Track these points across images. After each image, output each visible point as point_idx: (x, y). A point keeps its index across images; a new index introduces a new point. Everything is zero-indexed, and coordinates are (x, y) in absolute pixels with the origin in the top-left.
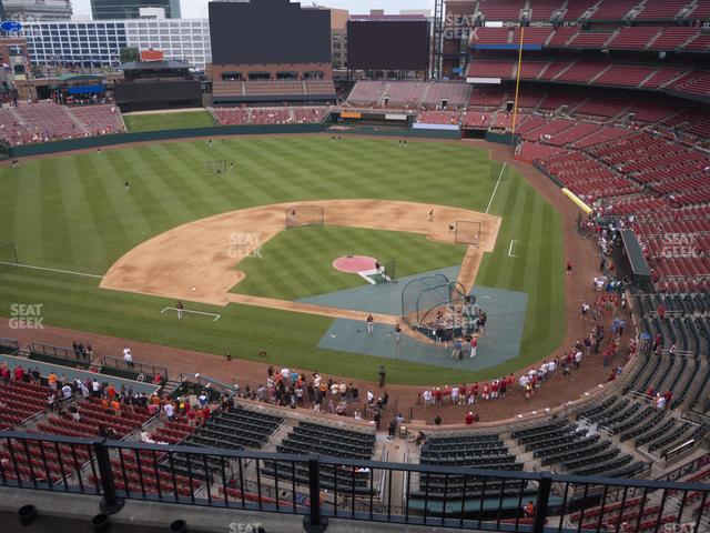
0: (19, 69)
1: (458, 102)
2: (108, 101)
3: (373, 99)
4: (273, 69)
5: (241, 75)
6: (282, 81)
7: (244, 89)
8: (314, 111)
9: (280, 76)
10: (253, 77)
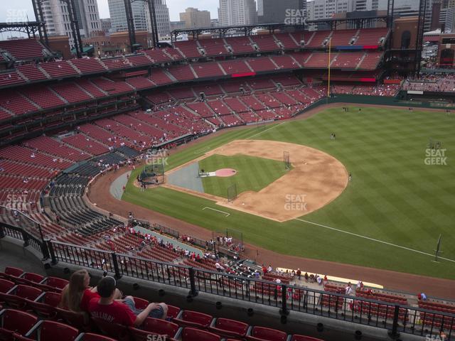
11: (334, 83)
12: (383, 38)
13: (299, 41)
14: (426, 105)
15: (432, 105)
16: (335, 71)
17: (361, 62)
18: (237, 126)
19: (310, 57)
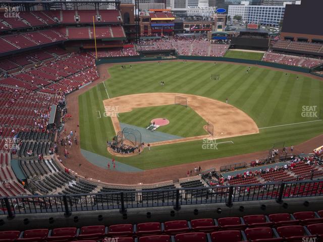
0: (220, 27)
2: (227, 43)
4: (310, 37)
5: (293, 38)
6: (314, 44)
7: (290, 45)
9: (313, 41)
10: (300, 40)
11: (100, 50)
12: (120, 17)
13: (53, 18)
14: (159, 59)
15: (162, 58)
16: (99, 41)
17: (112, 33)
18: (73, 91)
19: (67, 31)
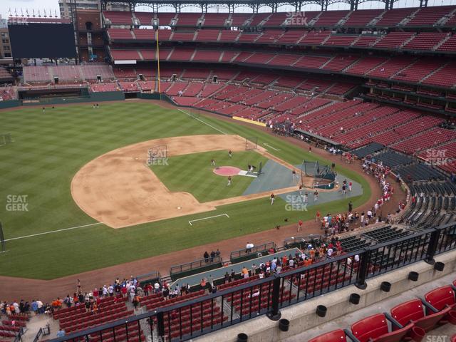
1: (109, 77)
3: (46, 79)
8: (4, 91)
